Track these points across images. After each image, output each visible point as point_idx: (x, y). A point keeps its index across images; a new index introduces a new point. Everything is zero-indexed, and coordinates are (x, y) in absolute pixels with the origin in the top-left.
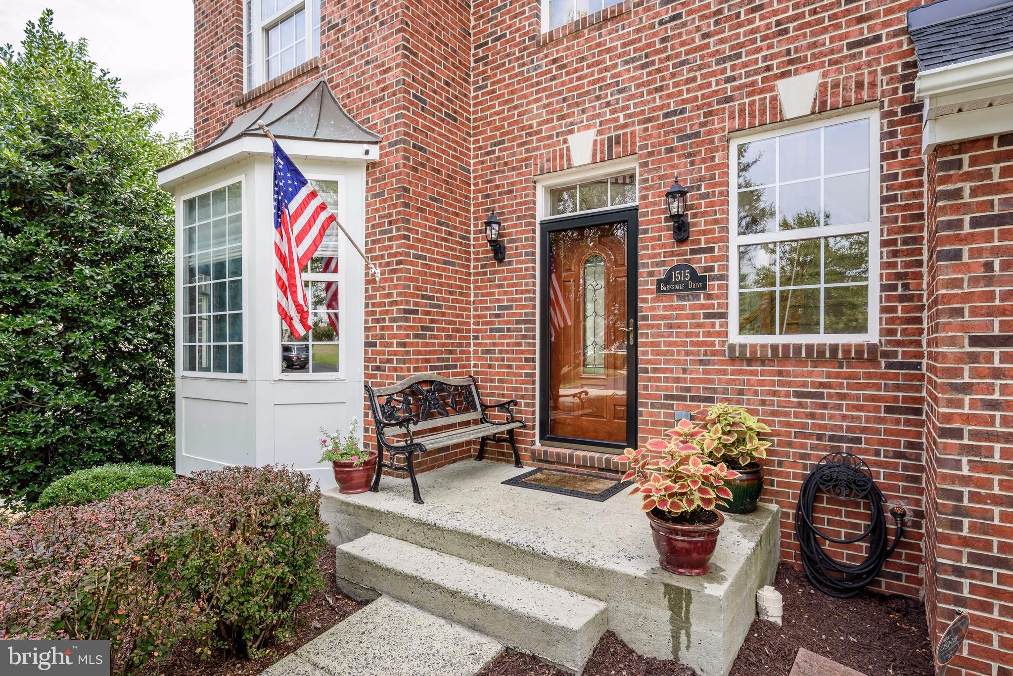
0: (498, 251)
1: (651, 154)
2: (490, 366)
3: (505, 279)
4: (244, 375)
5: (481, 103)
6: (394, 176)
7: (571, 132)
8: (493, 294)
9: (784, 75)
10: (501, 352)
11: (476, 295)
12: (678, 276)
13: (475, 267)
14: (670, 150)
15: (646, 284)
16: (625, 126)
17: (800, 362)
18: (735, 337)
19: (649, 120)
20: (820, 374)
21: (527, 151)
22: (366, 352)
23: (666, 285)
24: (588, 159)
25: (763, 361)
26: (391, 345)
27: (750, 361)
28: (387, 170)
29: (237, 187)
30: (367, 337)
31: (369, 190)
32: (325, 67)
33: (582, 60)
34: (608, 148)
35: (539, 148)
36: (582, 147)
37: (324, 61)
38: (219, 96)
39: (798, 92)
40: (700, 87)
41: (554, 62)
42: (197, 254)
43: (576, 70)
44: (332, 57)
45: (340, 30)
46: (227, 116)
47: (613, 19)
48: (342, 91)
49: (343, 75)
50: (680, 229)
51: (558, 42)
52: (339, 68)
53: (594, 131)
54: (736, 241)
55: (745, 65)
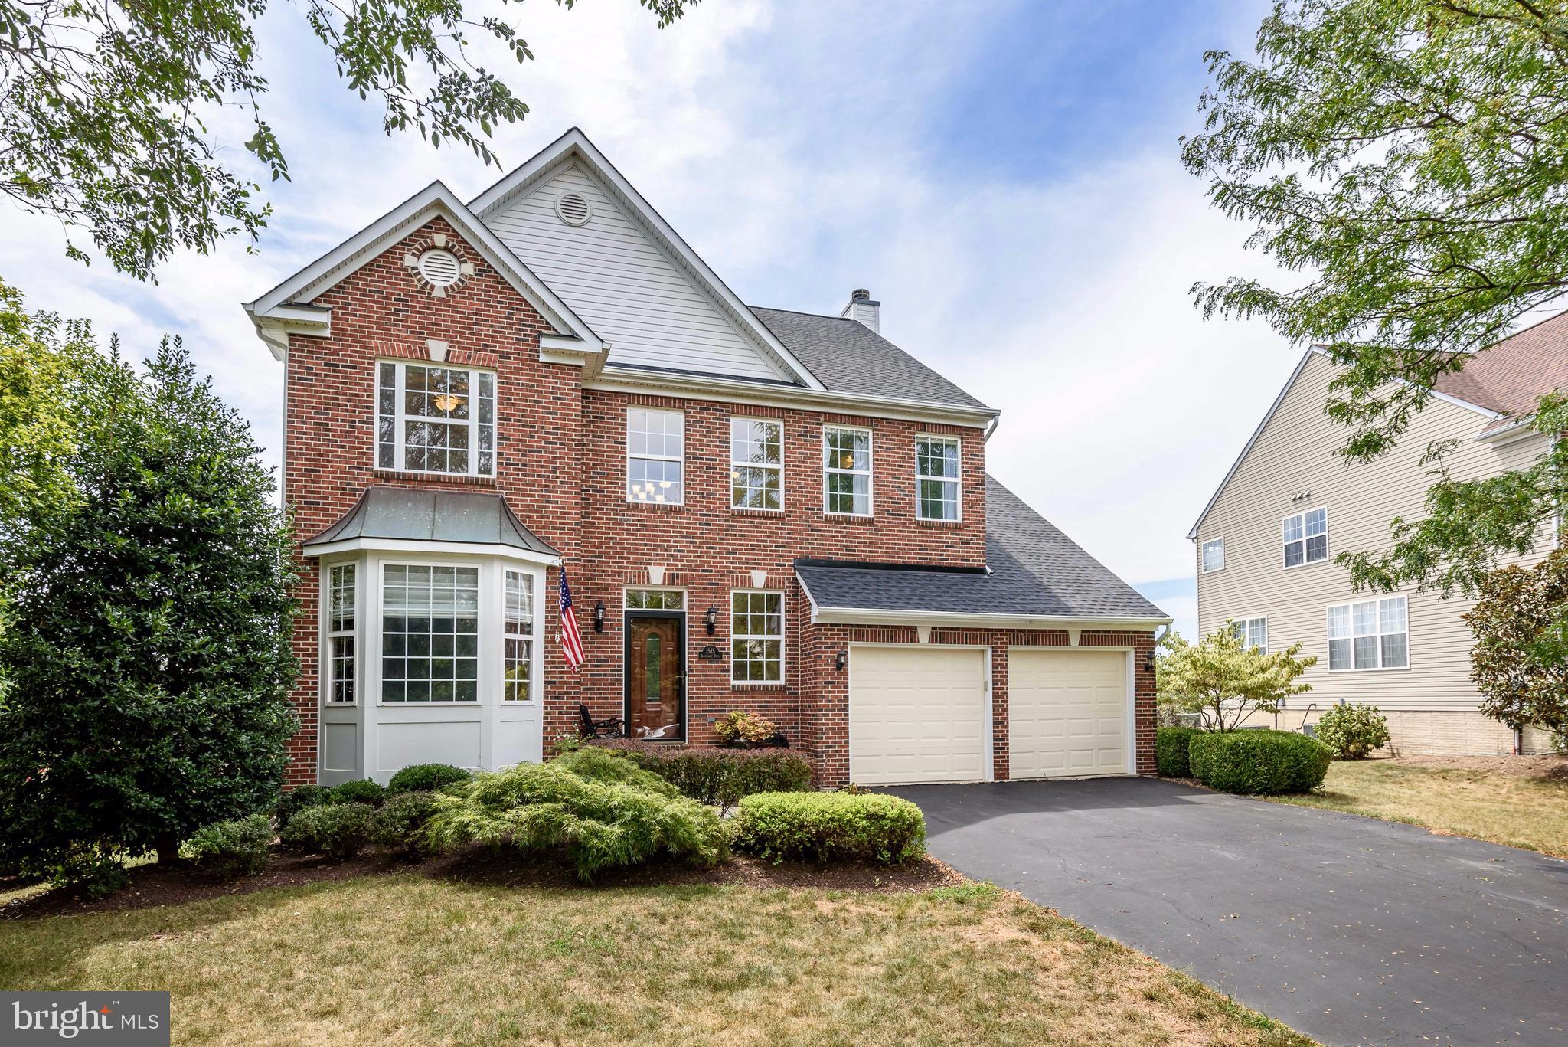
0: (598, 625)
1: (694, 588)
2: (590, 698)
3: (603, 643)
4: (478, 702)
6: (573, 579)
7: (650, 564)
8: (593, 652)
9: (754, 568)
10: (598, 689)
12: (709, 651)
14: (704, 588)
15: (690, 654)
16: (682, 570)
17: (760, 693)
18: (733, 682)
19: (693, 571)
20: (767, 697)
21: (619, 567)
22: (545, 688)
23: (703, 655)
24: (660, 582)
25: (746, 692)
26: (570, 683)
27: (741, 693)
28: (566, 574)
29: (475, 571)
30: (547, 678)
31: (548, 583)
32: (501, 488)
33: (656, 526)
34: (672, 579)
35: (628, 568)
36: (657, 574)
37: (502, 483)
38: (340, 457)
39: (759, 578)
40: (719, 562)
41: (639, 520)
42: (407, 610)
43: (653, 531)
44: (511, 484)
45: (520, 470)
46: (355, 479)
47: (675, 511)
48: (521, 511)
49: (522, 500)
50: (710, 628)
51: (642, 511)
52: (518, 495)
53: (664, 568)
54: (733, 637)
55: (738, 558)
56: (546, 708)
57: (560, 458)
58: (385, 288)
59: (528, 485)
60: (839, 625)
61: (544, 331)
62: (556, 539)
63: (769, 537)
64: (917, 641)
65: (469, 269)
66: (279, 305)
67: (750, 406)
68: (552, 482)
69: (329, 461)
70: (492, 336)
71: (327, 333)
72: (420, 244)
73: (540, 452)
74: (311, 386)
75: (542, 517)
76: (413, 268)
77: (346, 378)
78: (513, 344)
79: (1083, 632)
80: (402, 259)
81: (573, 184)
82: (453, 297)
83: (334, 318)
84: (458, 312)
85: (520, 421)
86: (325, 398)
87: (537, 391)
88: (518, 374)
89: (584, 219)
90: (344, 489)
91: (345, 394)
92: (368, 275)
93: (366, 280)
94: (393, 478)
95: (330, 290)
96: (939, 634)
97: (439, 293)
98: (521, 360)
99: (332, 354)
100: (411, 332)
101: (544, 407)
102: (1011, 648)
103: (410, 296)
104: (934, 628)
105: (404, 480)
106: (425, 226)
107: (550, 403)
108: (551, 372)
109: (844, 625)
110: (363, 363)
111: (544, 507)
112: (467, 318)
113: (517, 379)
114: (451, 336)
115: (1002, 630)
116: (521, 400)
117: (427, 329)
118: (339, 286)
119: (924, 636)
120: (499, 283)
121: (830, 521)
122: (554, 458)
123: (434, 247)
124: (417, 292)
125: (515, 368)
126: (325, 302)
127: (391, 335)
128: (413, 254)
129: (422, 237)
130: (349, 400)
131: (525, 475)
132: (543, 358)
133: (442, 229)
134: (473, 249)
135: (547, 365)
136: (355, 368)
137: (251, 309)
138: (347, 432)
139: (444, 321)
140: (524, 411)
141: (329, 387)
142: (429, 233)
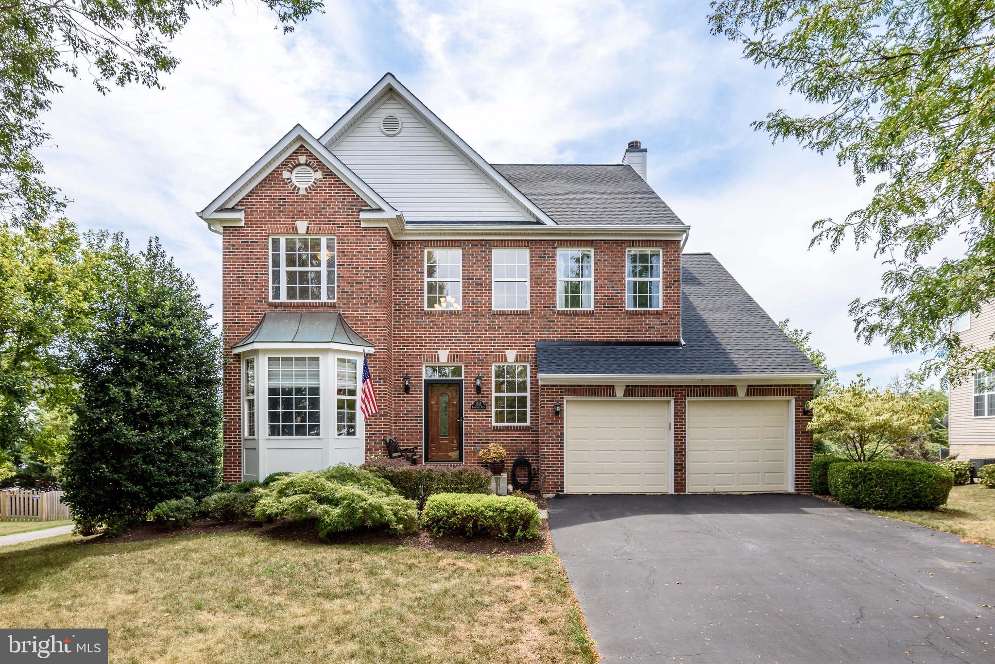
0: (407, 389)
1: (468, 363)
2: (402, 435)
3: (410, 400)
4: (321, 436)
5: (398, 328)
6: (382, 361)
7: (439, 349)
8: (404, 405)
9: (508, 349)
10: (407, 429)
11: (395, 406)
12: (477, 404)
13: (394, 394)
15: (466, 406)
16: (459, 352)
17: (512, 431)
18: (494, 424)
19: (468, 352)
20: (517, 434)
21: (420, 352)
22: (366, 428)
23: (474, 407)
24: (446, 360)
25: (502, 431)
27: (499, 431)
28: (378, 358)
29: (317, 359)
32: (339, 307)
33: (443, 324)
34: (453, 358)
35: (425, 352)
36: (443, 355)
37: (339, 304)
38: (250, 295)
39: (511, 355)
40: (484, 346)
41: (432, 321)
42: (281, 383)
43: (441, 328)
44: (345, 304)
45: (350, 295)
46: (259, 308)
47: (455, 314)
48: (351, 320)
49: (351, 314)
50: (478, 389)
51: (434, 315)
52: (349, 311)
53: (448, 351)
54: (494, 394)
55: (497, 343)
56: (366, 440)
57: (374, 286)
58: (273, 193)
59: (354, 304)
60: (557, 386)
61: (363, 208)
62: (372, 336)
63: (518, 328)
64: (614, 395)
65: (319, 175)
66: (215, 211)
67: (505, 240)
68: (369, 301)
69: (245, 298)
70: (333, 215)
71: (242, 224)
72: (292, 164)
73: (362, 283)
74: (235, 255)
75: (363, 324)
76: (288, 179)
77: (253, 249)
78: (345, 218)
79: (749, 386)
80: (282, 174)
81: (391, 109)
82: (311, 193)
83: (246, 215)
84: (313, 202)
85: (350, 265)
86: (242, 262)
87: (359, 246)
88: (348, 236)
89: (397, 131)
90: (253, 314)
91: (252, 259)
92: (263, 187)
93: (262, 190)
94: (279, 306)
95: (244, 199)
96: (632, 390)
97: (302, 192)
98: (350, 227)
99: (245, 236)
100: (288, 218)
101: (364, 256)
102: (688, 399)
103: (287, 196)
104: (627, 386)
105: (285, 306)
106: (294, 153)
107: (367, 252)
108: (368, 233)
109: (560, 386)
110: (262, 239)
111: (364, 317)
112: (319, 205)
113: (348, 240)
114: (310, 218)
115: (682, 386)
116: (350, 252)
117: (296, 215)
118: (248, 195)
119: (620, 392)
120: (337, 181)
121: (561, 315)
122: (370, 286)
123: (300, 165)
124: (291, 193)
125: (347, 233)
126: (241, 205)
127: (276, 221)
128: (288, 171)
129: (293, 159)
130: (255, 262)
131: (352, 298)
132: (363, 225)
133: (304, 153)
134: (321, 162)
135: (365, 229)
136: (257, 242)
137: (201, 214)
138: (254, 280)
139: (305, 209)
140: (352, 259)
141: (244, 255)
142: (297, 156)
